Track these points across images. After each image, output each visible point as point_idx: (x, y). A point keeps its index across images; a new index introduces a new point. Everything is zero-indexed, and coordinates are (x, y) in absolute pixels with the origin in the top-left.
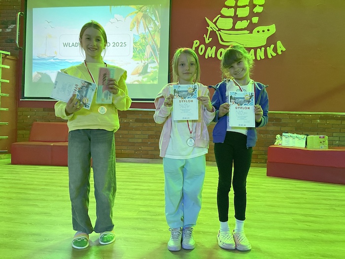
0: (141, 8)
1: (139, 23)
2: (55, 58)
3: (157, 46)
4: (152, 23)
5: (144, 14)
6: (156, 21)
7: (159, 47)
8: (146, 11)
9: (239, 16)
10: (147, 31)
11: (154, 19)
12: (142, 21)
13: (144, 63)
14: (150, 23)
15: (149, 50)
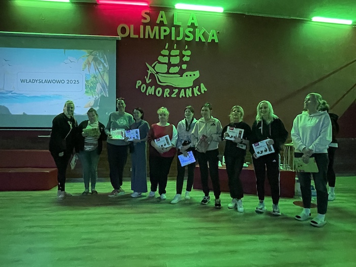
0: (91, 52)
1: (90, 64)
2: (13, 92)
3: (106, 84)
4: (101, 65)
5: (94, 58)
6: (105, 64)
7: (108, 85)
8: (96, 55)
9: (172, 63)
10: (97, 71)
11: (103, 62)
12: (93, 63)
13: (95, 98)
14: (99, 65)
15: (99, 87)
